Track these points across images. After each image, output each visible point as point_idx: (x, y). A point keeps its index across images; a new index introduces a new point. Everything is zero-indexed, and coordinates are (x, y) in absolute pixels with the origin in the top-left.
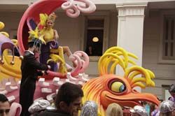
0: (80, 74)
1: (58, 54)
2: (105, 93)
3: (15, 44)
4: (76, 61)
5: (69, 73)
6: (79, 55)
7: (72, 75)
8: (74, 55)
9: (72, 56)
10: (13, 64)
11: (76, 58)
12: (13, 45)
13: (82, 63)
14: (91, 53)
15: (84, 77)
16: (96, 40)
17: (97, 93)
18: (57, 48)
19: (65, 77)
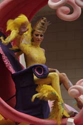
1: (50, 84)
5: (71, 120)
8: (77, 86)
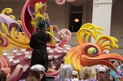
0: (65, 45)
2: (84, 56)
3: (19, 24)
4: (62, 36)
5: (57, 44)
6: (64, 32)
7: (59, 46)
9: (59, 33)
10: (18, 38)
11: (62, 34)
12: (18, 25)
13: (66, 37)
14: (73, 30)
15: (67, 47)
16: (77, 20)
17: (78, 57)
18: (48, 27)
19: (54, 47)
